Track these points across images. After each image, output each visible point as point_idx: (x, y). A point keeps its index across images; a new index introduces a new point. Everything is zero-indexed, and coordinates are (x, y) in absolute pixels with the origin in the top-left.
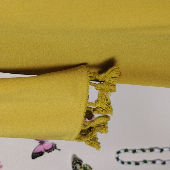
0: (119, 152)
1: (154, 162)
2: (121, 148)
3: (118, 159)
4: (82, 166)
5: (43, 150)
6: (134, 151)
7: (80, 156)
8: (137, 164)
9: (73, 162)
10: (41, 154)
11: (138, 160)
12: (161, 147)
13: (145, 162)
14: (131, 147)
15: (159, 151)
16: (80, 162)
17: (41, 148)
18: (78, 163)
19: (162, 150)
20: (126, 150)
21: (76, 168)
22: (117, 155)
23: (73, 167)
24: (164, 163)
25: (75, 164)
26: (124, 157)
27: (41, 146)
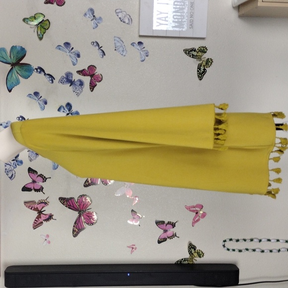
0: (225, 241)
1: (254, 250)
2: (227, 237)
3: (224, 246)
4: (196, 251)
5: (166, 237)
6: (238, 241)
7: (194, 243)
8: (240, 251)
9: (189, 247)
10: (165, 240)
11: (241, 248)
12: (260, 239)
13: (247, 250)
14: (235, 237)
15: (258, 240)
16: (194, 248)
17: (165, 236)
18: (193, 248)
19: (260, 241)
20: (231, 240)
21: (191, 252)
22: (223, 243)
23: (189, 251)
24: (263, 251)
25: (190, 249)
26: (228, 244)
27: (165, 234)
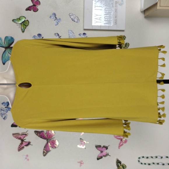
0: (139, 158)
1: (158, 164)
2: (141, 156)
3: (139, 161)
4: (121, 165)
5: (102, 156)
6: (147, 158)
7: (120, 160)
8: (149, 164)
9: (117, 162)
10: (101, 157)
11: (150, 163)
12: (161, 156)
13: (154, 163)
14: (145, 156)
16: (120, 162)
18: (119, 163)
19: (162, 158)
20: (143, 157)
21: (118, 165)
22: (138, 159)
23: (117, 165)
24: (163, 164)
25: (118, 163)
26: (142, 160)
27: (101, 154)
